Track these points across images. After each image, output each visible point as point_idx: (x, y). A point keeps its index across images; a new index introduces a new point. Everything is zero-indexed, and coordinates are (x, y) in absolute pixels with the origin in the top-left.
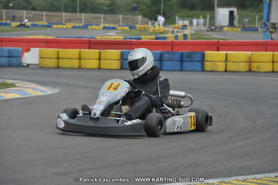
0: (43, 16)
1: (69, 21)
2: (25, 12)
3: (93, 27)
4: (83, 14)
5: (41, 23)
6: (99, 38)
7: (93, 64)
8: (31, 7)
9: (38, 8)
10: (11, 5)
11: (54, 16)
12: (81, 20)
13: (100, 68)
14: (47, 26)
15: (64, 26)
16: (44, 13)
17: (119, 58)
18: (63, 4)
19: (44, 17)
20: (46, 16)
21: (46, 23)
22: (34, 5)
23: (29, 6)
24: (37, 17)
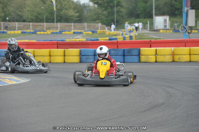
0: (30, 25)
1: (49, 28)
2: (17, 23)
3: (66, 32)
4: (59, 24)
5: (28, 31)
6: (68, 40)
7: (60, 59)
9: (27, 20)
10: (7, 18)
11: (38, 26)
12: (57, 27)
13: (65, 62)
14: (33, 33)
15: (45, 33)
16: (31, 23)
17: (78, 54)
18: (45, 16)
19: (31, 27)
20: (32, 25)
21: (32, 31)
22: (24, 18)
23: (21, 19)
24: (26, 27)
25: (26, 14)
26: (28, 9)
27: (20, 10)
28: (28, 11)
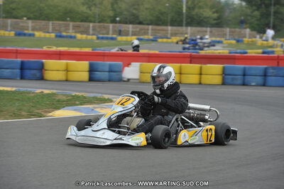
1: (175, 34)
2: (131, 26)
4: (189, 28)
5: (146, 37)
6: (203, 52)
7: (194, 79)
8: (137, 21)
9: (144, 22)
10: (118, 19)
11: (159, 30)
13: (200, 84)
14: (152, 40)
15: (169, 40)
16: (150, 27)
17: (221, 73)
18: (169, 17)
19: (150, 31)
20: (152, 30)
21: (151, 37)
22: (141, 20)
23: (135, 20)
24: (143, 31)
25: (143, 14)
26: (146, 6)
27: (136, 7)
28: (147, 9)
